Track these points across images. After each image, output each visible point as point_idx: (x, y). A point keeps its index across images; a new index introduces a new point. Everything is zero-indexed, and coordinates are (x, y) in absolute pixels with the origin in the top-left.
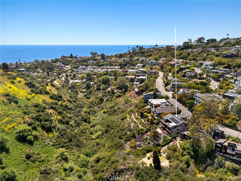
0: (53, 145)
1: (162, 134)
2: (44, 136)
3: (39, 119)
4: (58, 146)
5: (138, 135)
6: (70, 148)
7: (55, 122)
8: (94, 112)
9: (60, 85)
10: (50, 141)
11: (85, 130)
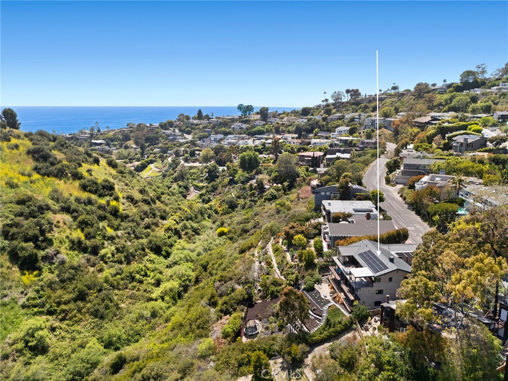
0: (23, 307)
1: (329, 302)
2: (8, 279)
3: (9, 232)
4: (36, 310)
5: (263, 298)
6: (71, 319)
7: (59, 244)
8: (193, 231)
9: (160, 172)
10: (22, 293)
11: (143, 273)
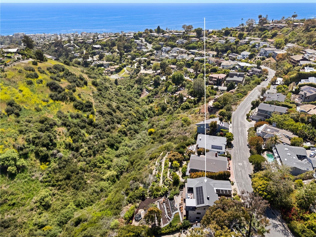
0: (41, 182)
1: (177, 210)
2: (35, 166)
3: (35, 142)
4: (46, 184)
5: (150, 196)
6: (63, 189)
7: (59, 146)
8: (135, 131)
9: (129, 74)
10: (41, 174)
11: (101, 161)
